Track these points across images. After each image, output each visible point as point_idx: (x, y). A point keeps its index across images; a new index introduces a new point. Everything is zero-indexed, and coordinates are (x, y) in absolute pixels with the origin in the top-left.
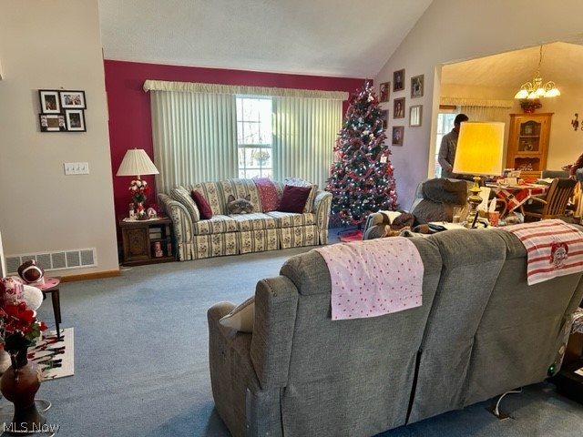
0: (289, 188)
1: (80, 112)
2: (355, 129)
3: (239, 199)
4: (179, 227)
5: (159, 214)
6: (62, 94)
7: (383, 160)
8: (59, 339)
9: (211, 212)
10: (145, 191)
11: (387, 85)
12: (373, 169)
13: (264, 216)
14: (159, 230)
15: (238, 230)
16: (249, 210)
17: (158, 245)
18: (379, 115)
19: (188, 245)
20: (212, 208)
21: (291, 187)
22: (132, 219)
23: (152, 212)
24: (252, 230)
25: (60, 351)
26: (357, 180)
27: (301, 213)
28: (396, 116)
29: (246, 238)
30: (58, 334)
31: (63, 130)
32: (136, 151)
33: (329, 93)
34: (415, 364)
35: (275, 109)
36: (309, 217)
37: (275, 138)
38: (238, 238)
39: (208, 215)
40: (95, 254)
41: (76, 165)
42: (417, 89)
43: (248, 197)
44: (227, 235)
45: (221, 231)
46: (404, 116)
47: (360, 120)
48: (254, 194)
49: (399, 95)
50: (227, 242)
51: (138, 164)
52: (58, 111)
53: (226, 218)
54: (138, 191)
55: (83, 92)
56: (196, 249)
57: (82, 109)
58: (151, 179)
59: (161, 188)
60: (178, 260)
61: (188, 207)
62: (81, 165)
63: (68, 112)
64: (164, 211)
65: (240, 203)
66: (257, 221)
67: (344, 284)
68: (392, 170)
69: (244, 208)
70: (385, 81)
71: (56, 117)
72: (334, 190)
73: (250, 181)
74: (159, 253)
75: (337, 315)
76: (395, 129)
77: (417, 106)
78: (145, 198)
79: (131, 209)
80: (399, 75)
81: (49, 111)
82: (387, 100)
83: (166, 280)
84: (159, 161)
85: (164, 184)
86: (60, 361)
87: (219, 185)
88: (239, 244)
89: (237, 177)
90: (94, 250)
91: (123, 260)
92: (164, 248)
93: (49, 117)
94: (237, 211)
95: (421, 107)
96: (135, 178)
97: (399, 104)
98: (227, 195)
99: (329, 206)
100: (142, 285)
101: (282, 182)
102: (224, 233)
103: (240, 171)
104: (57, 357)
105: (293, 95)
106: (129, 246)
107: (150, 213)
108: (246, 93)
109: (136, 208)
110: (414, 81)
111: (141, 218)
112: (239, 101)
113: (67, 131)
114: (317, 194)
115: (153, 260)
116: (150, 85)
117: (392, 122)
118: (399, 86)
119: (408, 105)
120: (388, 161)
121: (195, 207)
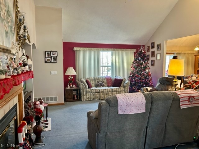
0: (116, 79)
1: (56, 57)
2: (138, 61)
3: (100, 83)
4: (82, 91)
5: (76, 87)
6: (51, 52)
7: (147, 71)
8: (47, 121)
9: (91, 86)
10: (72, 79)
11: (149, 47)
12: (144, 74)
13: (108, 88)
14: (76, 91)
15: (99, 92)
16: (103, 86)
17: (75, 96)
18: (146, 57)
19: (84, 96)
20: (92, 85)
21: (117, 79)
22: (68, 88)
23: (74, 86)
24: (104, 92)
25: (47, 124)
26: (138, 77)
27: (120, 87)
28: (152, 57)
29: (102, 94)
30: (47, 120)
31: (51, 62)
32: (70, 68)
33: (130, 50)
34: (145, 130)
35: (112, 55)
36: (122, 89)
37: (112, 64)
38: (100, 95)
39: (91, 87)
40: (57, 98)
41: (54, 72)
42: (159, 48)
43: (103, 82)
44: (96, 93)
45: (94, 92)
46: (155, 57)
47: (139, 58)
48: (105, 81)
49: (153, 50)
50: (96, 96)
51: (71, 72)
52: (50, 57)
53: (96, 88)
54: (70, 80)
55: (57, 52)
56: (87, 97)
57: (56, 56)
58: (74, 76)
59: (77, 79)
60: (81, 101)
61: (85, 84)
62: (55, 72)
63: (52, 57)
64: (78, 86)
65: (101, 84)
66: (105, 89)
67: (122, 104)
68: (151, 74)
69: (102, 85)
70: (148, 46)
71: (49, 58)
72: (131, 80)
73: (104, 77)
74: (76, 98)
75: (120, 113)
76: (152, 61)
77: (159, 53)
78: (72, 82)
79: (68, 85)
80: (153, 44)
81: (48, 57)
82: (149, 52)
83: (77, 106)
84: (77, 71)
85: (78, 78)
86: (47, 126)
87: (94, 78)
88: (100, 96)
89: (100, 76)
90: (57, 96)
91: (65, 100)
92: (77, 97)
93: (48, 58)
94: (99, 86)
95: (160, 54)
96: (70, 76)
97: (153, 53)
98: (97, 81)
99: (129, 85)
100: (70, 108)
101: (114, 77)
102: (95, 93)
103: (101, 74)
104: (46, 126)
105: (118, 51)
106: (67, 96)
107: (73, 86)
108: (103, 50)
109: (70, 85)
110: (158, 46)
111: (71, 87)
112: (101, 53)
113: (52, 62)
114: (125, 81)
115: (74, 100)
116: (75, 49)
117: (151, 59)
118: (153, 47)
119: (156, 53)
120: (149, 71)
121: (87, 85)
